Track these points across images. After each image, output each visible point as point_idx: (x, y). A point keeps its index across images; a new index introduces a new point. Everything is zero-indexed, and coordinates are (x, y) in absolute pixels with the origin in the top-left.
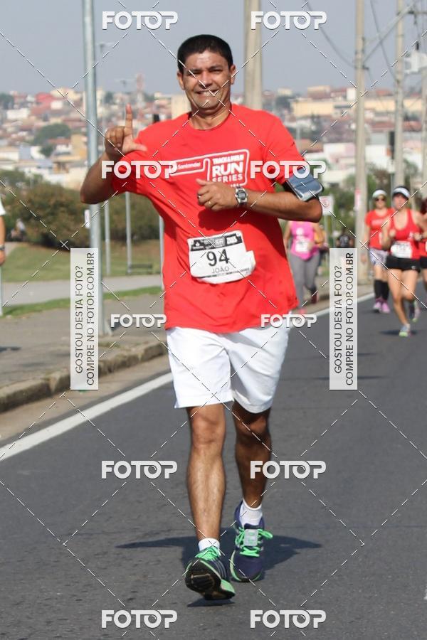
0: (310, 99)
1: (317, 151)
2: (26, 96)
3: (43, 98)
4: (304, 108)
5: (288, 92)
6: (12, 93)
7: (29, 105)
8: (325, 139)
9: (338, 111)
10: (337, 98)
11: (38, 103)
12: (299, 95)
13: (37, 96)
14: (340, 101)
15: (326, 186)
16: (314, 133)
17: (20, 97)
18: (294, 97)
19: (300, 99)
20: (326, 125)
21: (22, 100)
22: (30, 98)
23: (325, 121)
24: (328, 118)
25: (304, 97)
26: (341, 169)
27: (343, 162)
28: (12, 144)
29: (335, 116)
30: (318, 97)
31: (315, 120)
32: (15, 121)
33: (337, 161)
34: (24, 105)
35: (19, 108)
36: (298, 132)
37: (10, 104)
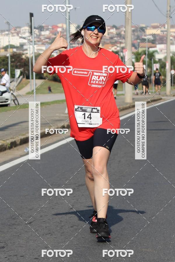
0: (152, 28)
1: (154, 47)
2: (48, 26)
3: (55, 27)
4: (150, 32)
5: (144, 26)
6: (43, 25)
7: (50, 29)
8: (157, 43)
9: (162, 33)
10: (162, 28)
11: (53, 29)
12: (148, 27)
13: (52, 26)
14: (163, 29)
15: (157, 60)
16: (153, 40)
17: (46, 26)
18: (146, 28)
19: (148, 28)
20: (158, 38)
21: (47, 28)
22: (50, 27)
23: (157, 36)
24: (158, 35)
25: (150, 27)
26: (163, 54)
27: (164, 51)
28: (43, 44)
29: (161, 34)
30: (155, 27)
31: (154, 36)
32: (45, 35)
33: (161, 51)
34: (47, 29)
35: (46, 31)
36: (147, 40)
37: (42, 29)
